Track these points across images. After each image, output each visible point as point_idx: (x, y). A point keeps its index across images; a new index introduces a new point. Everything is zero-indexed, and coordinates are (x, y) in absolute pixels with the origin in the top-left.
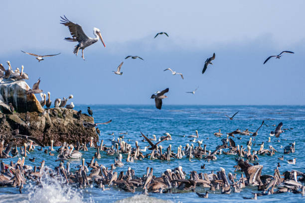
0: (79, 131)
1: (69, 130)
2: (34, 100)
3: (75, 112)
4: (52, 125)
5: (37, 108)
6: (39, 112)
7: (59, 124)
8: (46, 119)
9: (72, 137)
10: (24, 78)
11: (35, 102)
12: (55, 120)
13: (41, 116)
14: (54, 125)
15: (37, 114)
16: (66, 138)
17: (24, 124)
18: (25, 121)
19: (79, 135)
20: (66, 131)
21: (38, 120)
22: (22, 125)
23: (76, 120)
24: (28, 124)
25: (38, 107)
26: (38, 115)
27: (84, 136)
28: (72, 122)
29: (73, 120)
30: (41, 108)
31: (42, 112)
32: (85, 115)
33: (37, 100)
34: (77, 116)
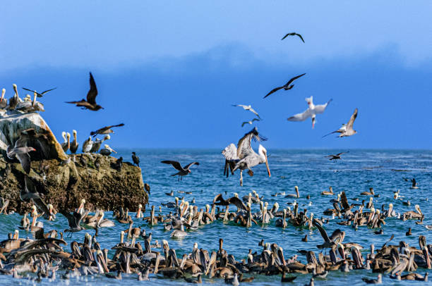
0: (120, 187)
1: (104, 185)
2: (53, 143)
3: (114, 159)
4: (79, 179)
5: (57, 153)
6: (60, 160)
7: (90, 177)
8: (71, 170)
9: (109, 197)
10: (38, 110)
11: (54, 145)
12: (83, 172)
13: (63, 166)
14: (83, 179)
15: (57, 163)
16: (100, 198)
17: (38, 178)
18: (39, 174)
19: (120, 194)
20: (100, 187)
21: (58, 172)
22: (35, 180)
23: (115, 171)
24: (44, 177)
25: (59, 152)
26: (59, 165)
27: (126, 194)
28: (109, 173)
29: (110, 171)
30: (63, 154)
31: (64, 159)
32: (129, 164)
33: (57, 142)
34: (116, 166)
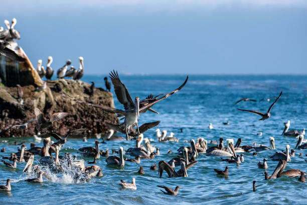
0: (93, 111)
1: (78, 110)
2: (30, 69)
3: (88, 85)
4: (55, 104)
5: (33, 80)
6: (36, 86)
7: (64, 102)
8: (47, 96)
9: (82, 121)
10: (16, 38)
11: (31, 72)
12: (58, 97)
13: (39, 91)
14: (58, 103)
15: (34, 89)
16: (74, 121)
17: (15, 102)
18: (17, 99)
19: (93, 117)
20: (74, 111)
21: (35, 97)
22: (13, 105)
23: (88, 96)
24: (22, 102)
25: (35, 78)
26: (36, 90)
27: (99, 118)
28: (82, 98)
29: (82, 97)
30: (40, 80)
31: (40, 85)
32: (101, 89)
33: (34, 69)
34: (89, 91)
